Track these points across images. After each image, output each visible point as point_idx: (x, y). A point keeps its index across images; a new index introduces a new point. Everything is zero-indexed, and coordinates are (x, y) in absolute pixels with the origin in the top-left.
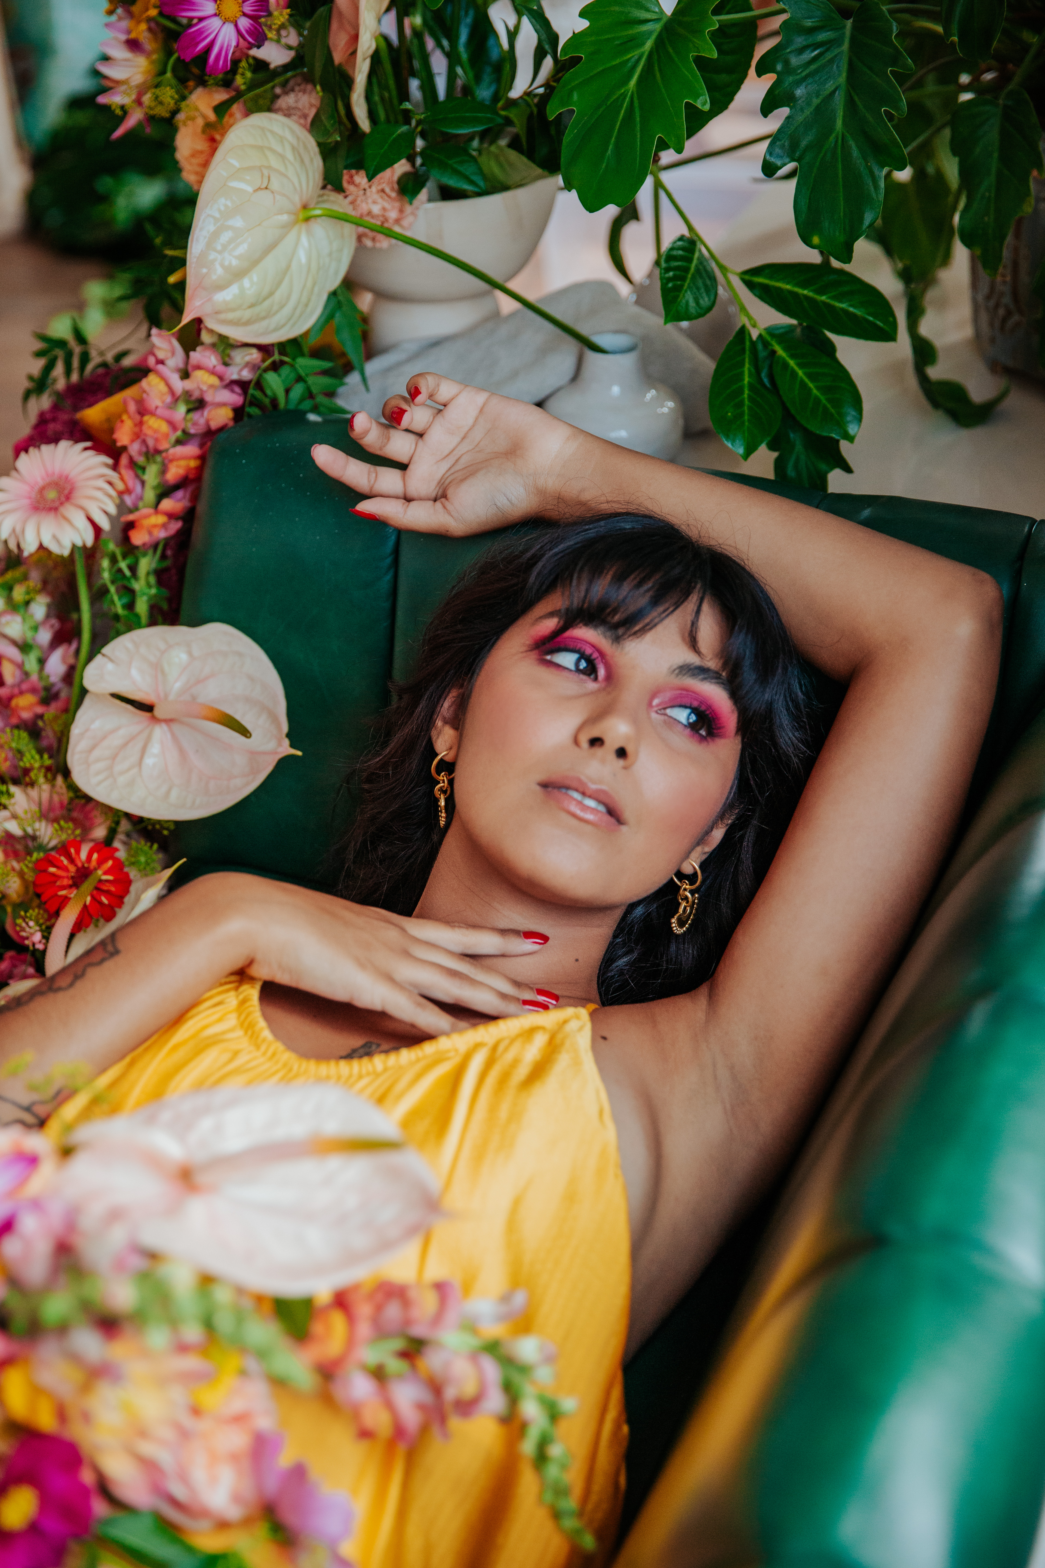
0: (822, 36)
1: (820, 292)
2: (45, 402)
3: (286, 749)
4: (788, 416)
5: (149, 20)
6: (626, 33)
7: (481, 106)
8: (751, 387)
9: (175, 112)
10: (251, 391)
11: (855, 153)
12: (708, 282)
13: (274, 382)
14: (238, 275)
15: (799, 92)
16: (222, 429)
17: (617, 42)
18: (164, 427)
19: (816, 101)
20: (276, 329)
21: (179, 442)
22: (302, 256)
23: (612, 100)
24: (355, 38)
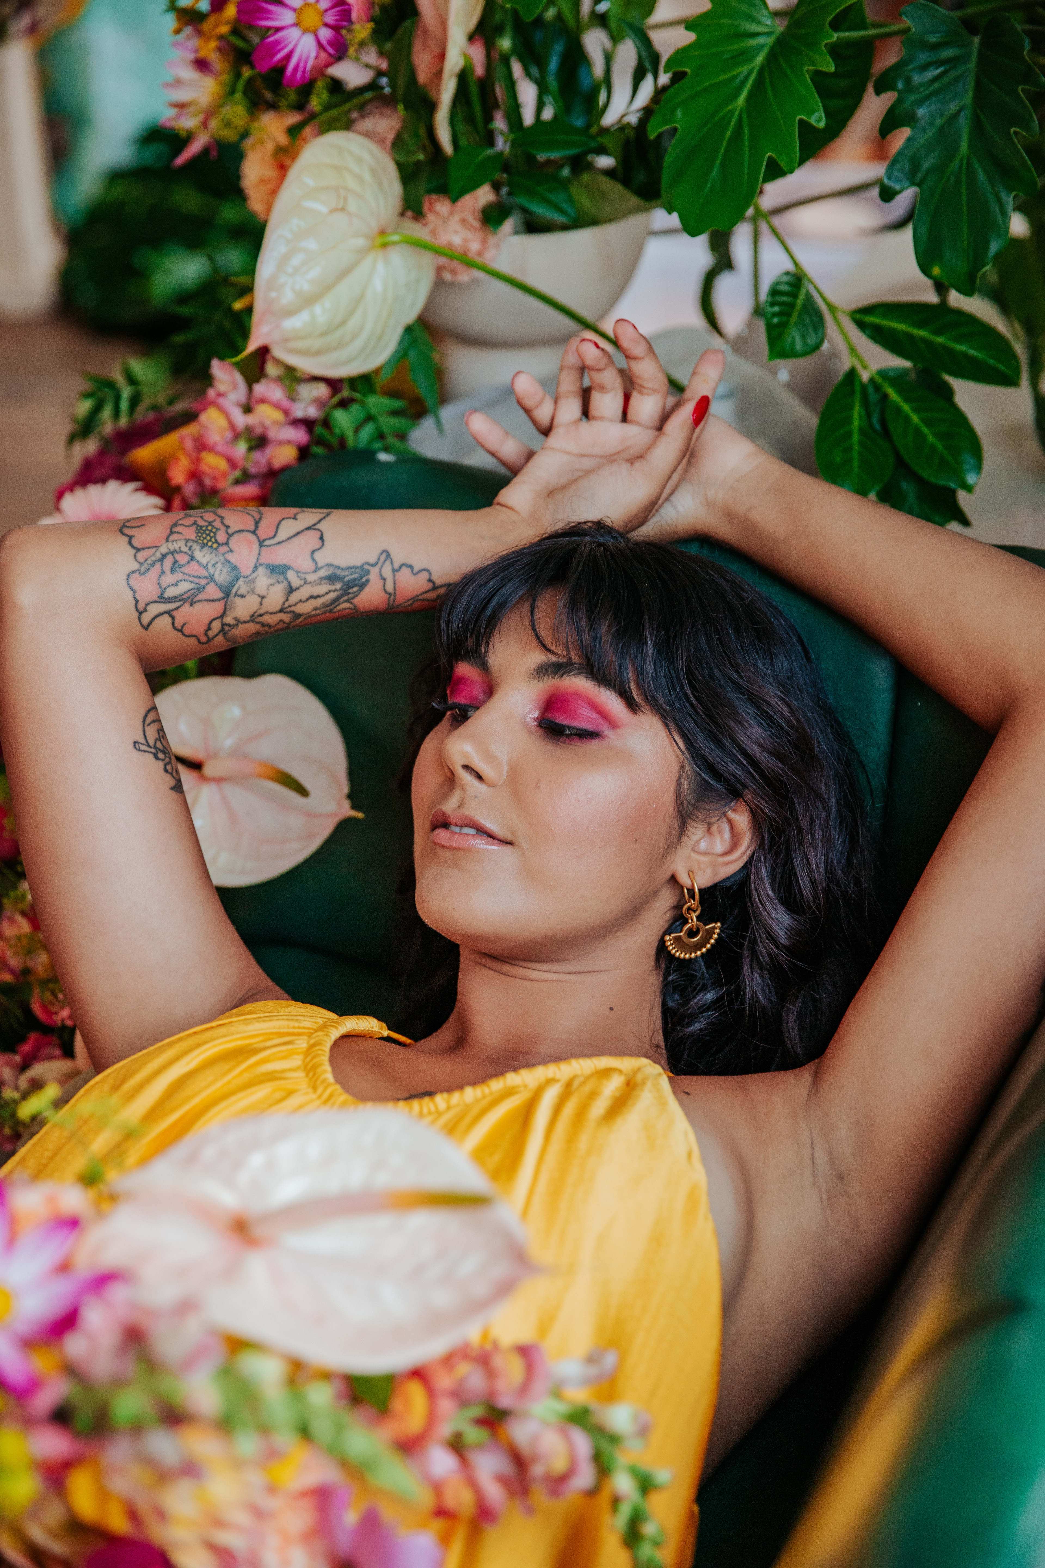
0: (948, 53)
1: (938, 332)
2: (91, 447)
3: (346, 810)
4: (901, 464)
5: (221, 38)
6: (734, 47)
7: (574, 131)
8: (862, 431)
9: (245, 135)
10: (319, 430)
11: (981, 176)
12: (816, 319)
13: (343, 420)
14: (309, 300)
15: (921, 112)
16: (285, 469)
17: (726, 56)
18: (223, 465)
19: (939, 122)
20: (349, 361)
21: (237, 482)
22: (378, 284)
23: (718, 117)
24: (442, 56)
